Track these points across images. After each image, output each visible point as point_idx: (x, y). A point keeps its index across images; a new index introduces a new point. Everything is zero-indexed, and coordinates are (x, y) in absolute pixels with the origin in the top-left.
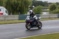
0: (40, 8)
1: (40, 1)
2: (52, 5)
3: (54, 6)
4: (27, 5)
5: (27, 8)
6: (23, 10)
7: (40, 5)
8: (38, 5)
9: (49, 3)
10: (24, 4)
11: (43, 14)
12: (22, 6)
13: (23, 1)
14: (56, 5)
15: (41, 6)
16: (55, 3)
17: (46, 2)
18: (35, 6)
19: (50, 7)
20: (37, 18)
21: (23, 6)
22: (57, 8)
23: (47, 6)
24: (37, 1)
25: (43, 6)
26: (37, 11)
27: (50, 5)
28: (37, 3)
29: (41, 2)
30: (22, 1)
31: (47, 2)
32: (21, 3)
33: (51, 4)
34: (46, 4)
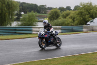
0: (33, 15)
1: (33, 4)
2: (52, 12)
3: (56, 12)
4: (11, 11)
5: (11, 15)
6: (5, 18)
7: (32, 11)
8: (30, 11)
9: (49, 8)
10: (7, 8)
11: (37, 25)
12: (2, 11)
13: (5, 3)
14: (59, 11)
15: (34, 12)
16: (58, 8)
17: (43, 6)
18: (25, 12)
19: (50, 14)
20: (54, 32)
21: (4, 11)
22: (61, 17)
23: (45, 13)
24: (28, 4)
25: (39, 12)
26: (27, 20)
27: (49, 12)
28: (28, 8)
29: (36, 5)
30: (3, 4)
31: (46, 5)
32: (2, 6)
33: (52, 10)
34: (42, 9)
